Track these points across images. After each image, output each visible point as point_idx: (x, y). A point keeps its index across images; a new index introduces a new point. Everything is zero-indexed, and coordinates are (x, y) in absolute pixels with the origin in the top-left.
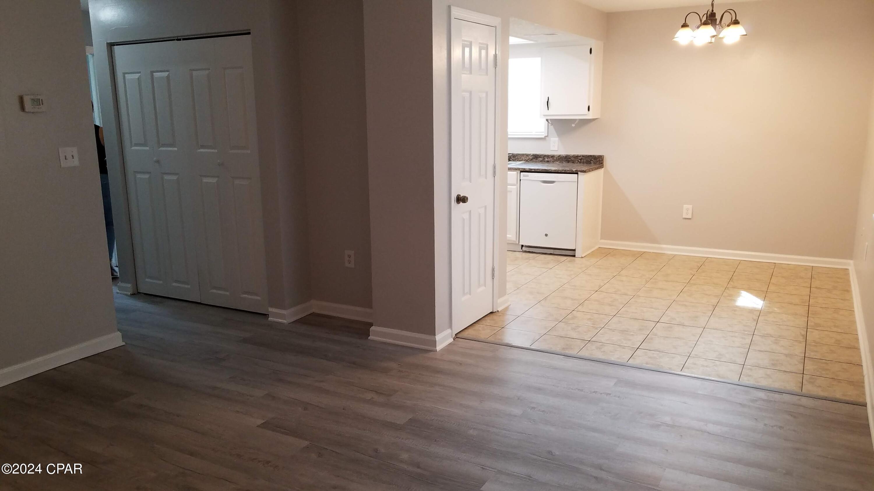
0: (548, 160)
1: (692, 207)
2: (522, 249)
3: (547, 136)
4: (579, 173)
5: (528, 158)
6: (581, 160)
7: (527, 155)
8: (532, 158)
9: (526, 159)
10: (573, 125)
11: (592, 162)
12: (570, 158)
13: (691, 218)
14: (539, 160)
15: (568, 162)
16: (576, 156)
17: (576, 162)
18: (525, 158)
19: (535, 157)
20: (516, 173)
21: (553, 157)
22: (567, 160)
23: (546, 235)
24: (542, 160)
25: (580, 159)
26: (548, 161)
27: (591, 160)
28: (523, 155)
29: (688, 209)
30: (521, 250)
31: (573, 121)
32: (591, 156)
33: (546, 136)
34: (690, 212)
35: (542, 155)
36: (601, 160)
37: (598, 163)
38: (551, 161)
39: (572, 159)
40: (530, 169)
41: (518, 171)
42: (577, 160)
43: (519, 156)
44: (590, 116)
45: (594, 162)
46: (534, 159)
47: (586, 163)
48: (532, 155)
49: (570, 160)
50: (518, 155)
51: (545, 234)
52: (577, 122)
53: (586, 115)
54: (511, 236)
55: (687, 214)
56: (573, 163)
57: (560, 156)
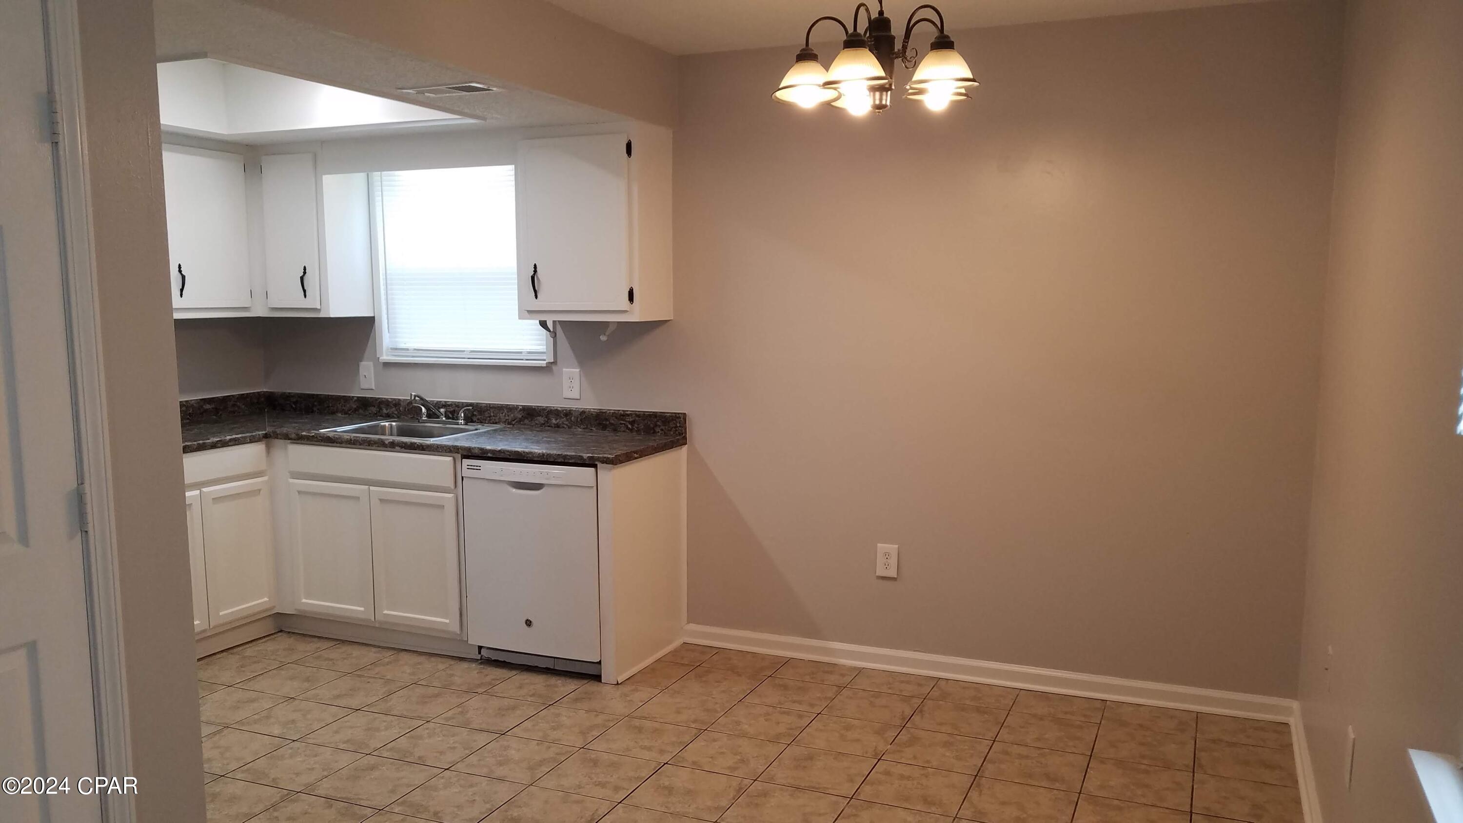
0: (558, 421)
1: (898, 547)
2: (480, 653)
3: (555, 363)
4: (599, 465)
5: (512, 415)
6: (632, 425)
7: (510, 409)
8: (520, 416)
9: (507, 418)
10: (603, 338)
11: (658, 429)
12: (606, 420)
13: (896, 577)
14: (537, 422)
15: (604, 428)
16: (621, 415)
17: (623, 429)
18: (505, 416)
19: (528, 414)
20: (450, 461)
21: (568, 413)
22: (600, 424)
23: (529, 623)
24: (543, 422)
25: (632, 423)
26: (558, 426)
27: (656, 425)
28: (500, 408)
29: (887, 555)
30: (479, 657)
31: (602, 326)
32: (654, 415)
33: (552, 363)
34: (893, 561)
35: (544, 410)
36: (678, 425)
37: (672, 433)
38: (565, 426)
39: (613, 422)
40: (481, 449)
41: (456, 455)
42: (624, 424)
43: (492, 410)
44: (636, 314)
45: (662, 430)
46: (526, 420)
47: (644, 432)
48: (521, 410)
49: (608, 423)
50: (489, 407)
51: (525, 619)
52: (611, 328)
53: (625, 312)
54: (447, 621)
55: (887, 566)
56: (615, 430)
57: (583, 412)
